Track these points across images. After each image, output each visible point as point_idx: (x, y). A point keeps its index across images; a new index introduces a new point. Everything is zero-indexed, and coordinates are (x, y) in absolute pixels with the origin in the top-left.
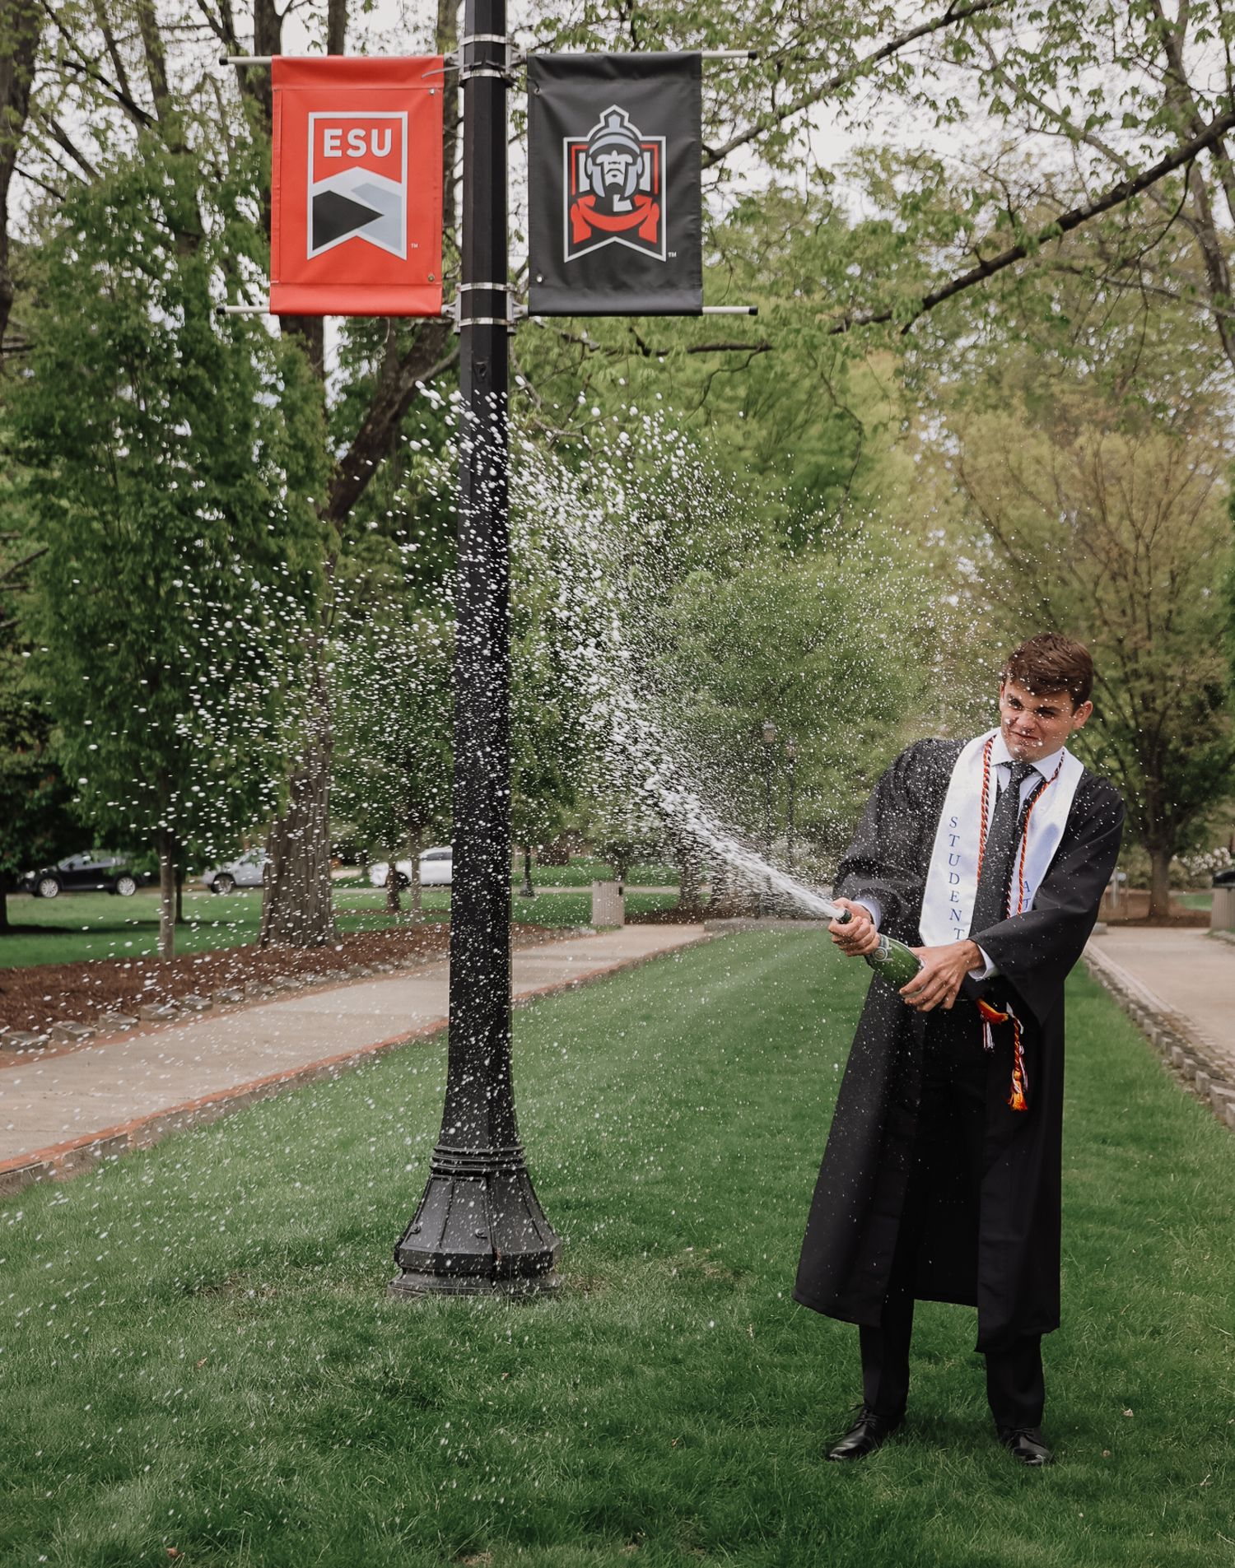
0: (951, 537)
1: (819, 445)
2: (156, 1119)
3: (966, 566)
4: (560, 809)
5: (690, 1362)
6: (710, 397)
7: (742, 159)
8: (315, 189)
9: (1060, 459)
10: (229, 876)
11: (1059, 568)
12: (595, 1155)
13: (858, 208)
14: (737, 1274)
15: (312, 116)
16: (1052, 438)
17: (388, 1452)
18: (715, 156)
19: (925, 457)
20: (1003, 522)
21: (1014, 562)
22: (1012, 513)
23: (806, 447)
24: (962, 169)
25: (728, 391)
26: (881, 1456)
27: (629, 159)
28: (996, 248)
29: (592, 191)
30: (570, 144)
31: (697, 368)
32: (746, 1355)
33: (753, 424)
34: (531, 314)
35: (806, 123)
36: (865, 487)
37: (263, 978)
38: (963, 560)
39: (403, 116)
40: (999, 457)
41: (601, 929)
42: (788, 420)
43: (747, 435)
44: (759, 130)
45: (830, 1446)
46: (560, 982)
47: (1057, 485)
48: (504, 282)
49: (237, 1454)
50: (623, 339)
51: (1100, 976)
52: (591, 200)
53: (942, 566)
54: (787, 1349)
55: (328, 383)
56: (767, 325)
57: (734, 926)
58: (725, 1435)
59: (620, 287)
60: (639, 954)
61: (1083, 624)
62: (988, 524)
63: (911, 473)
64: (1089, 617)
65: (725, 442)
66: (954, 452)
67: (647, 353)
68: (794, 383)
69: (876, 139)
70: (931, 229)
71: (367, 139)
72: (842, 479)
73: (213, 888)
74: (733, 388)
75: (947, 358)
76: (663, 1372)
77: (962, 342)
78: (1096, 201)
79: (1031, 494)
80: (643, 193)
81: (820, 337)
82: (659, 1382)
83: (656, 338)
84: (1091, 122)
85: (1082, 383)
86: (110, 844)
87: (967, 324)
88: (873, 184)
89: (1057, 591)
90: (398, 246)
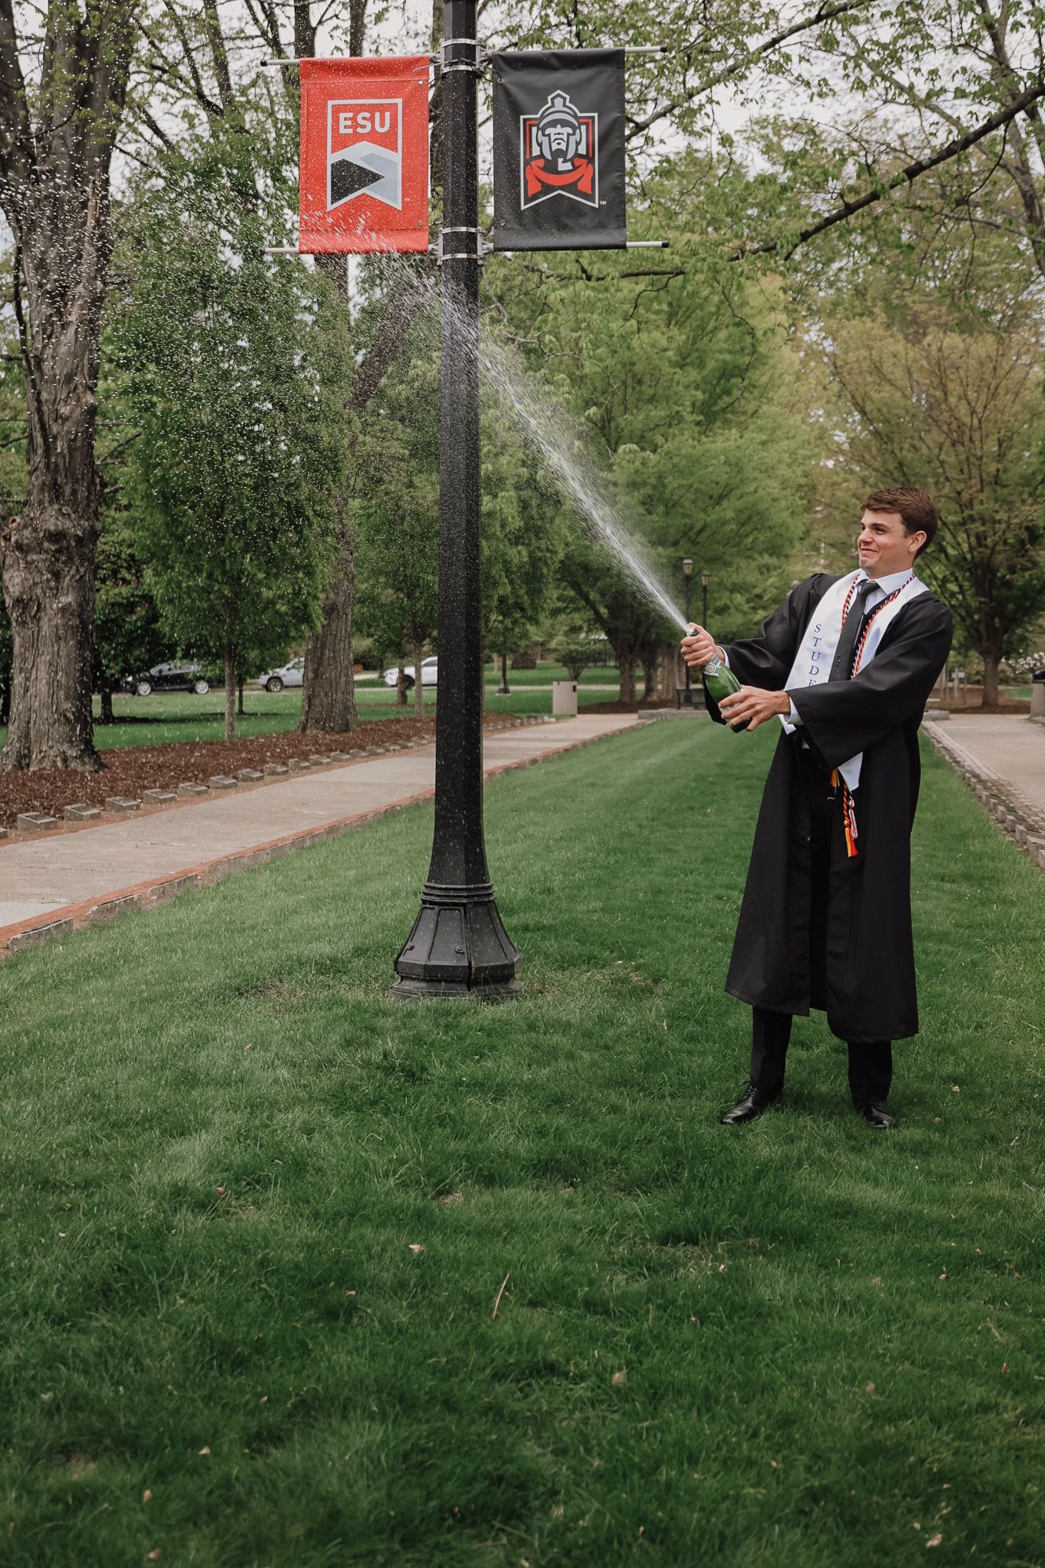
0: (828, 414)
1: (725, 346)
2: (219, 862)
3: (840, 437)
4: (528, 627)
5: (618, 1048)
6: (641, 310)
7: (661, 129)
8: (332, 158)
9: (912, 354)
10: (278, 679)
11: (912, 438)
12: (549, 891)
13: (756, 164)
14: (656, 981)
15: (330, 103)
16: (906, 337)
17: (386, 1115)
18: (640, 128)
19: (807, 354)
20: (868, 403)
21: (876, 433)
22: (876, 396)
23: (715, 347)
24: (834, 132)
25: (655, 306)
26: (763, 1120)
27: (570, 131)
28: (857, 193)
29: (542, 156)
30: (525, 120)
31: (630, 288)
32: (661, 1044)
33: (674, 330)
34: (498, 249)
35: (710, 101)
36: (761, 377)
37: (305, 756)
38: (837, 432)
39: (399, 101)
40: (864, 353)
41: (559, 718)
42: (702, 327)
43: (670, 339)
44: (673, 107)
45: (724, 1114)
46: (526, 758)
47: (910, 374)
48: (475, 226)
49: (270, 1117)
50: (572, 268)
51: (943, 752)
52: (541, 163)
53: (821, 438)
54: (692, 1038)
55: (351, 305)
56: (681, 256)
57: (661, 715)
58: (643, 1104)
59: (563, 228)
60: (587, 736)
61: (931, 480)
62: (856, 404)
63: (797, 366)
64: (936, 475)
65: (653, 346)
66: (829, 349)
67: (589, 278)
68: (706, 299)
69: (769, 111)
70: (806, 179)
71: (372, 120)
72: (741, 372)
73: (267, 688)
74: (659, 303)
75: (824, 278)
76: (596, 1056)
77: (836, 266)
78: (935, 156)
79: (889, 381)
80: (581, 156)
81: (721, 264)
82: (594, 1064)
83: (596, 267)
84: (929, 95)
85: (929, 295)
86: (187, 656)
87: (839, 251)
88: (767, 146)
89: (910, 456)
90: (395, 200)
